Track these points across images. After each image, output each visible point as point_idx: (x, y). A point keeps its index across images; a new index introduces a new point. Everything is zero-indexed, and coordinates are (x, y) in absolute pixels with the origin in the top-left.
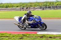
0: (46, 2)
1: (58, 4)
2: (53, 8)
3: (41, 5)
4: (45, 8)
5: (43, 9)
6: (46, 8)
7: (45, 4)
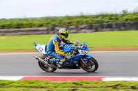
0: (102, 15)
1: (127, 20)
2: (116, 27)
3: (90, 21)
4: (100, 28)
5: (97, 30)
6: (103, 27)
7: (99, 19)
